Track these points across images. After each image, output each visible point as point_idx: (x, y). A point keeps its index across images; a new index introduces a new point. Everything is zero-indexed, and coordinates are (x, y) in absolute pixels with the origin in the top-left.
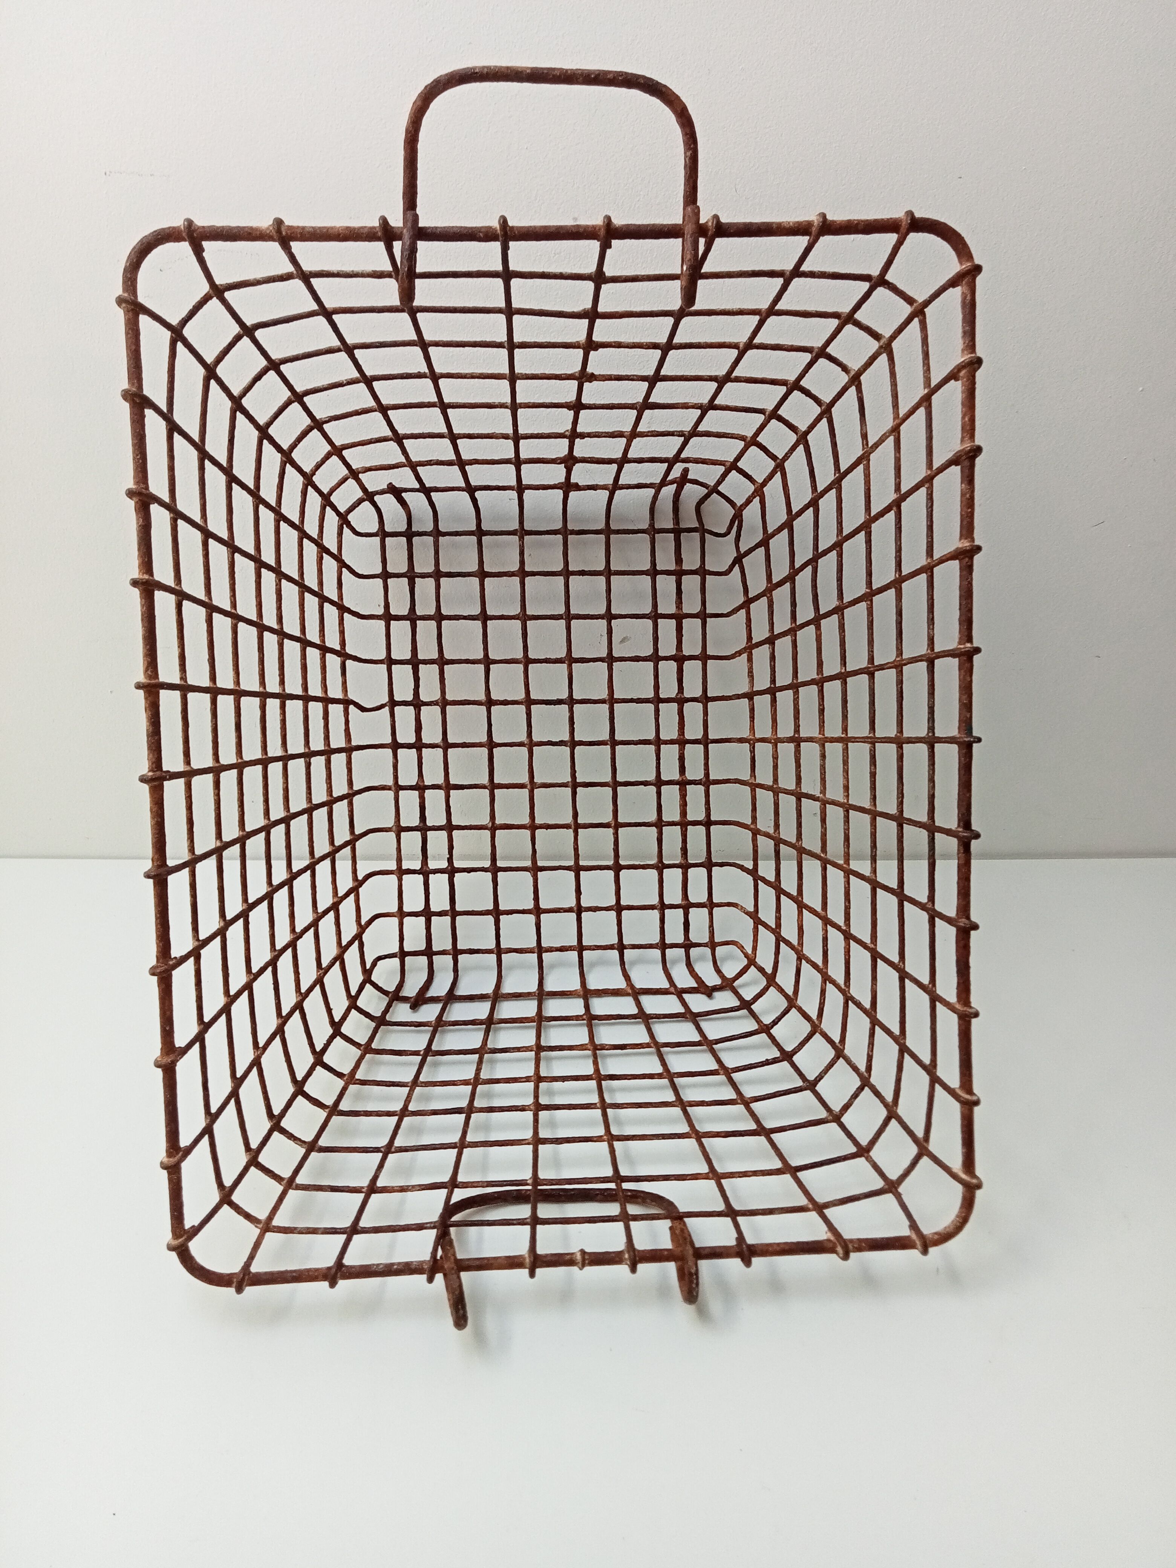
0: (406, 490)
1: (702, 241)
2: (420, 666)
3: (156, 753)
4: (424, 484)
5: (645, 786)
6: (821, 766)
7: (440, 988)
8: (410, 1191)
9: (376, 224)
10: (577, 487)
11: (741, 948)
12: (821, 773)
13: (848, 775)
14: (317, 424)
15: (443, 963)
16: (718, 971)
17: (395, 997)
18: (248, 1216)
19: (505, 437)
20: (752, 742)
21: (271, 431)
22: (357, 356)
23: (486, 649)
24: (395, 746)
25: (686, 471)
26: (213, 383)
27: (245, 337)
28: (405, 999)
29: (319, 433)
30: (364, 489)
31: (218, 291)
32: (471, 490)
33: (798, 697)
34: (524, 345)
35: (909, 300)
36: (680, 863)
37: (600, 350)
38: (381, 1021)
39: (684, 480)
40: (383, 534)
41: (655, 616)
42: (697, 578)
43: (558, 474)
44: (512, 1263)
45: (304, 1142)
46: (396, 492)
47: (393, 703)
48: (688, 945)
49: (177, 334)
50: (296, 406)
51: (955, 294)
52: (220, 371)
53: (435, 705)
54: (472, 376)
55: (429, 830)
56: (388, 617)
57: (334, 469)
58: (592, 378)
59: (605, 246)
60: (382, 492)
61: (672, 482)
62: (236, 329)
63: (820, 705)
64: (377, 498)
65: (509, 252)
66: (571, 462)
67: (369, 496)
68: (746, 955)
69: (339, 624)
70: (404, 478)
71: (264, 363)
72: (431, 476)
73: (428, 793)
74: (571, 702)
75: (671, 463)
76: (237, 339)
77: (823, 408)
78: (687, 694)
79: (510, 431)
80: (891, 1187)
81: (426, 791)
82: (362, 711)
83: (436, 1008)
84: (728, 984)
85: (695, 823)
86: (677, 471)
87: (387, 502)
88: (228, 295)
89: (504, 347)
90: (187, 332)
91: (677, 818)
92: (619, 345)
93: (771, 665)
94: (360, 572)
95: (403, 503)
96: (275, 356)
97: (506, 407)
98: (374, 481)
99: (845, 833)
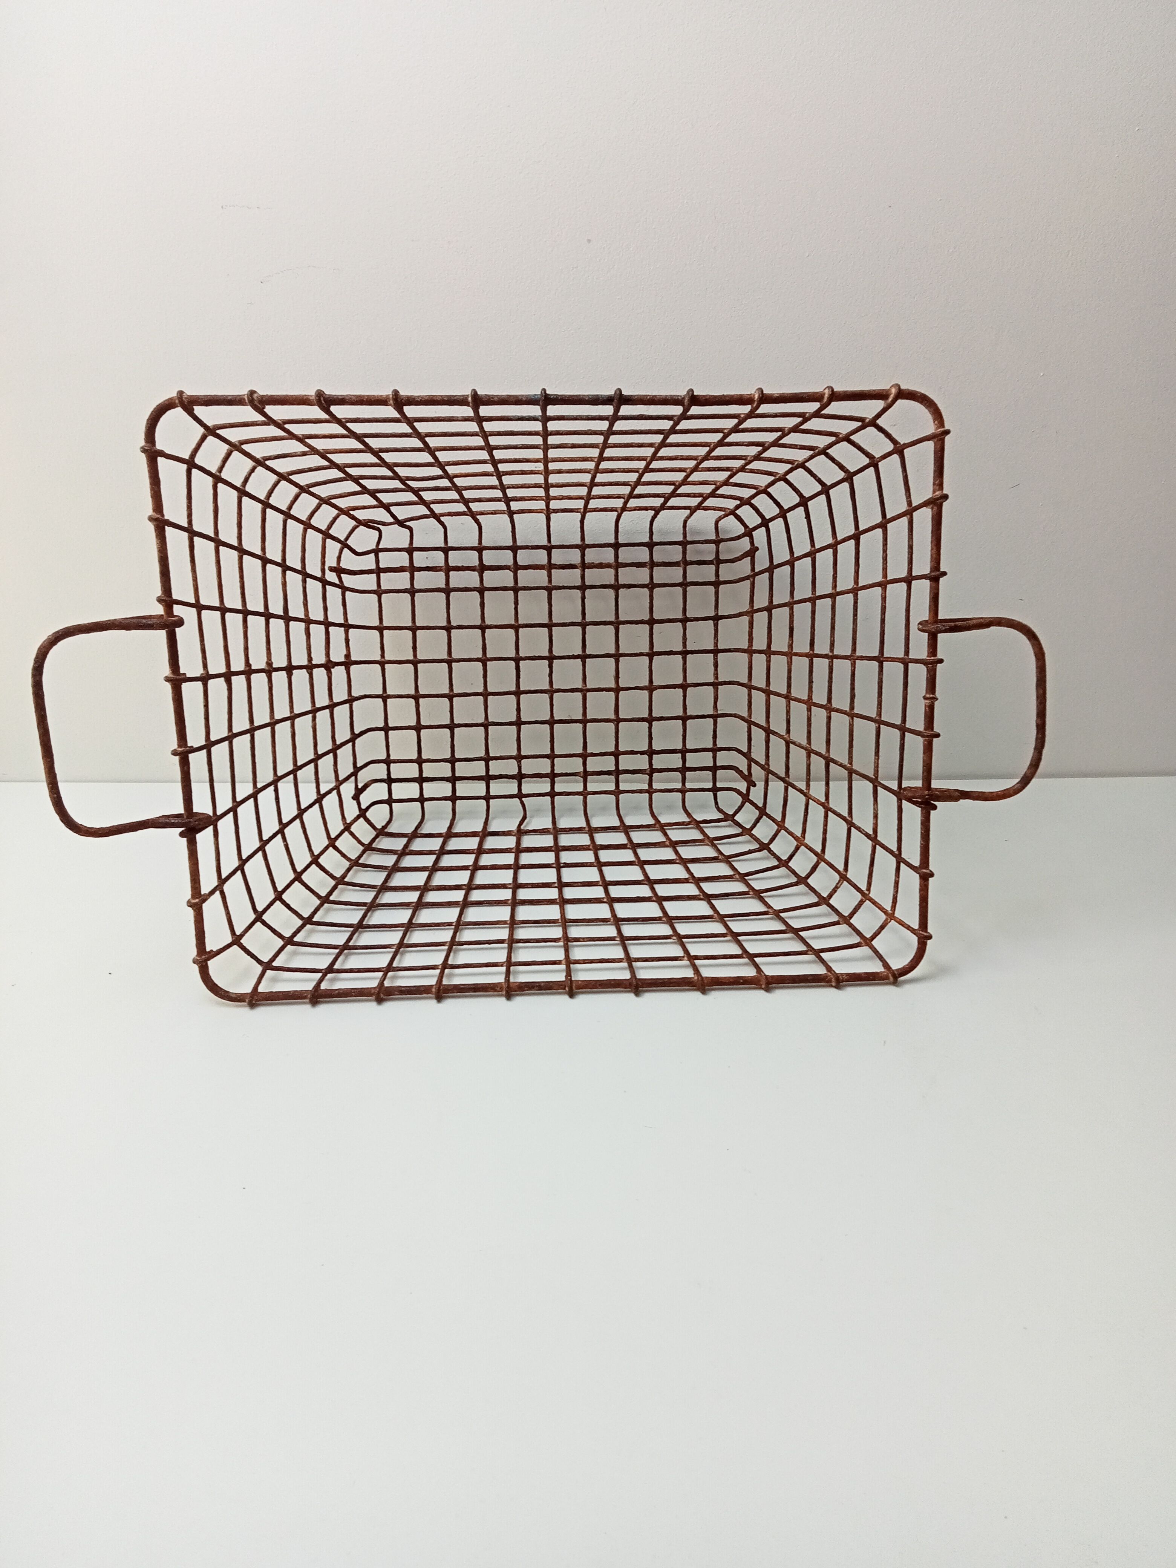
0: (356, 786)
2: (490, 774)
3: (553, 987)
4: (352, 773)
5: (585, 598)
6: (566, 486)
7: (742, 763)
8: (877, 811)
9: (185, 842)
10: (348, 656)
11: (720, 518)
12: (572, 486)
14: (315, 860)
15: (723, 758)
16: (739, 538)
17: (746, 798)
18: (882, 927)
20: (548, 512)
21: (324, 894)
22: (267, 838)
23: (477, 725)
24: (552, 794)
25: (332, 569)
26: (295, 940)
27: (263, 918)
28: (748, 790)
29: (321, 858)
30: (358, 818)
31: (237, 940)
32: (354, 737)
34: (251, 720)
35: (203, 439)
36: (649, 569)
37: (251, 662)
38: (763, 812)
39: (339, 571)
40: (390, 801)
41: (447, 591)
42: (416, 554)
43: (339, 673)
44: (928, 749)
45: (839, 881)
46: (358, 793)
47: (520, 796)
48: (718, 562)
49: (268, 966)
50: (304, 877)
51: (199, 409)
52: (287, 935)
53: (520, 764)
54: (274, 750)
55: (618, 768)
56: (454, 798)
57: (346, 843)
58: (269, 663)
59: (185, 679)
60: (359, 804)
61: (340, 579)
62: (259, 925)
64: (363, 807)
65: (194, 747)
66: (329, 664)
67: (362, 813)
68: (726, 516)
69: (460, 837)
70: (348, 789)
71: (278, 903)
72: (345, 769)
73: (589, 769)
74: (517, 660)
75: (325, 583)
76: (264, 923)
77: (281, 480)
78: (510, 562)
80: (899, 450)
81: (588, 770)
82: (526, 819)
83: (755, 768)
84: (749, 533)
85: (617, 556)
86: (331, 577)
87: (366, 799)
88: (238, 932)
89: (254, 735)
90: (265, 960)
91: (612, 571)
92: (246, 649)
94: (420, 818)
96: (272, 896)
97: (293, 723)
98: (352, 810)
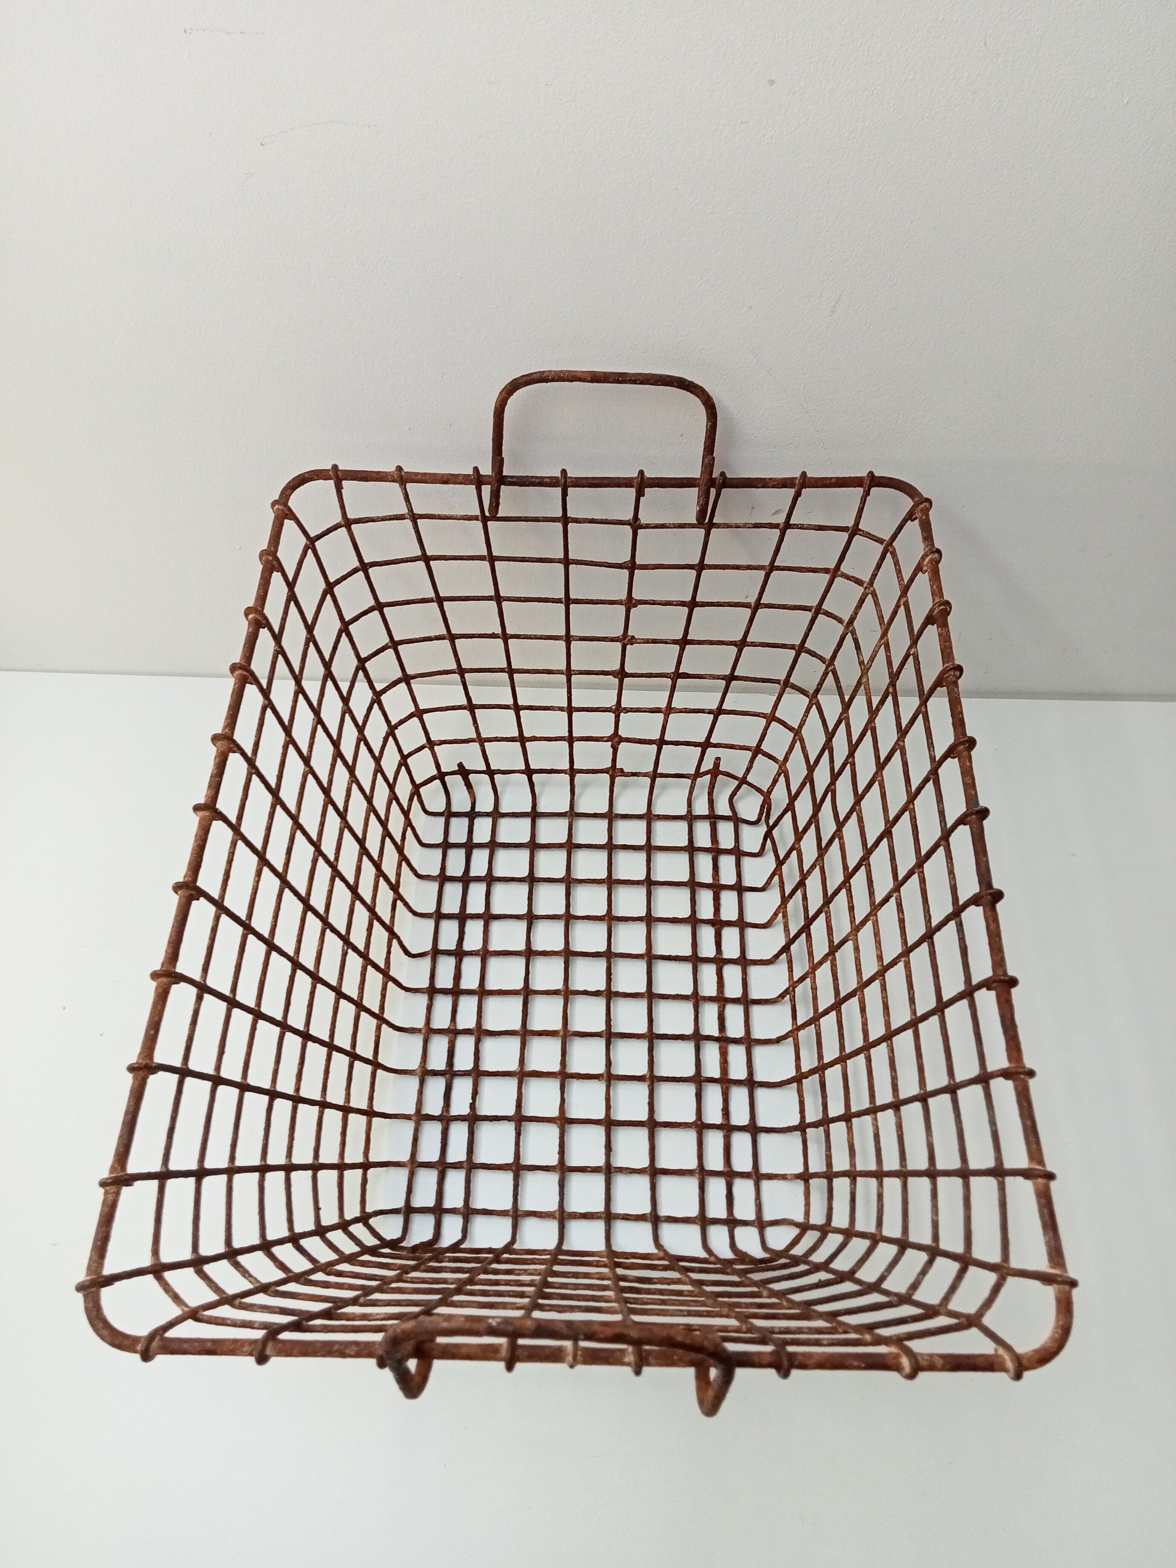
0: (474, 772)
1: (713, 491)
2: (467, 920)
3: (213, 790)
4: (489, 765)
6: (856, 958)
9: (470, 472)
10: (622, 773)
11: (793, 1223)
12: (856, 965)
13: (880, 945)
14: (407, 679)
17: (392, 1244)
19: (561, 709)
21: (368, 665)
22: (445, 608)
23: (530, 907)
24: (432, 990)
25: (717, 759)
26: (329, 597)
27: (361, 572)
29: (406, 687)
30: (437, 764)
31: (348, 523)
32: (530, 773)
33: (830, 916)
34: (578, 602)
35: (879, 541)
36: (721, 1124)
37: (639, 607)
38: (371, 1250)
39: (716, 770)
40: (448, 814)
41: (693, 885)
42: (733, 857)
43: (605, 755)
46: (463, 772)
47: (436, 952)
48: (731, 1222)
49: (311, 544)
50: (390, 652)
51: (913, 527)
52: (337, 590)
53: (477, 955)
54: (536, 637)
55: (455, 1076)
56: (443, 879)
57: (415, 732)
58: (633, 640)
59: (640, 494)
60: (453, 773)
61: (705, 773)
62: (356, 564)
63: (849, 903)
64: (447, 779)
65: (567, 497)
66: (617, 739)
67: (441, 775)
68: (798, 1225)
69: (397, 868)
70: (473, 756)
71: (372, 603)
72: (496, 755)
75: (704, 747)
76: (355, 571)
77: (827, 663)
78: (725, 956)
79: (565, 704)
82: (406, 954)
84: (778, 1256)
86: (709, 759)
87: (455, 783)
88: (353, 528)
89: (561, 602)
90: (318, 544)
93: (803, 904)
94: (423, 840)
95: (469, 786)
96: (382, 597)
97: (562, 673)
98: (447, 757)
99: (883, 1001)
